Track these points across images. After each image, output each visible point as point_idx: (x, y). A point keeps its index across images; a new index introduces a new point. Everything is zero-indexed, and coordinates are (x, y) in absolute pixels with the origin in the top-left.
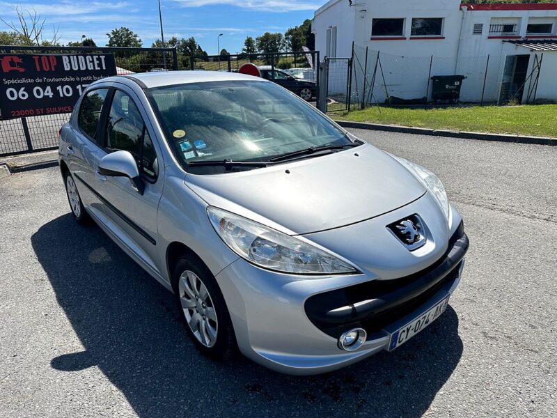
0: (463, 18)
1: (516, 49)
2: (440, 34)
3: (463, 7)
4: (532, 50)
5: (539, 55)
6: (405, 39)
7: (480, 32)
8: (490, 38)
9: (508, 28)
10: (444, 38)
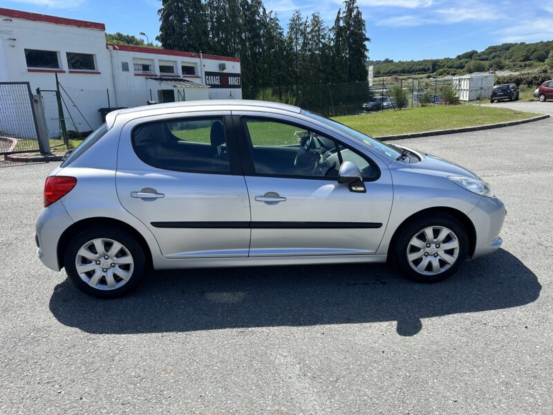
0: (111, 56)
1: (160, 85)
2: (94, 69)
3: (109, 46)
4: (175, 86)
5: (181, 90)
6: (64, 72)
7: (127, 70)
8: (136, 75)
9: (146, 68)
10: (100, 73)
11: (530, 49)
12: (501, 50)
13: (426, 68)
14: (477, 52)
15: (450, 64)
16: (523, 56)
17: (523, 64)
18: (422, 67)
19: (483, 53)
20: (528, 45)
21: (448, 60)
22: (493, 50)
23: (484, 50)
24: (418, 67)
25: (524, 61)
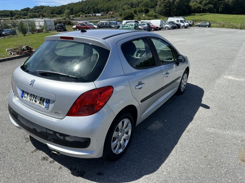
11: (52, 9)
12: (40, 9)
13: (7, 14)
14: (30, 8)
15: (18, 13)
16: (51, 12)
17: (52, 15)
18: (4, 14)
19: (33, 9)
20: (51, 7)
21: (17, 11)
22: (36, 8)
23: (33, 8)
24: (2, 14)
25: (51, 14)
